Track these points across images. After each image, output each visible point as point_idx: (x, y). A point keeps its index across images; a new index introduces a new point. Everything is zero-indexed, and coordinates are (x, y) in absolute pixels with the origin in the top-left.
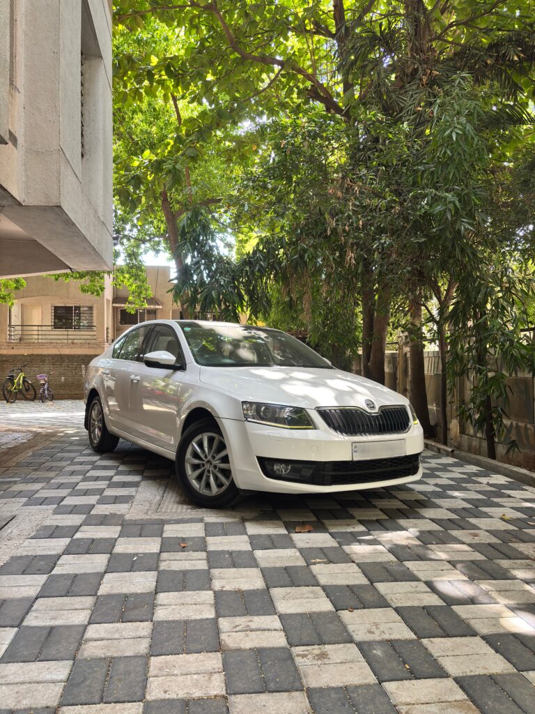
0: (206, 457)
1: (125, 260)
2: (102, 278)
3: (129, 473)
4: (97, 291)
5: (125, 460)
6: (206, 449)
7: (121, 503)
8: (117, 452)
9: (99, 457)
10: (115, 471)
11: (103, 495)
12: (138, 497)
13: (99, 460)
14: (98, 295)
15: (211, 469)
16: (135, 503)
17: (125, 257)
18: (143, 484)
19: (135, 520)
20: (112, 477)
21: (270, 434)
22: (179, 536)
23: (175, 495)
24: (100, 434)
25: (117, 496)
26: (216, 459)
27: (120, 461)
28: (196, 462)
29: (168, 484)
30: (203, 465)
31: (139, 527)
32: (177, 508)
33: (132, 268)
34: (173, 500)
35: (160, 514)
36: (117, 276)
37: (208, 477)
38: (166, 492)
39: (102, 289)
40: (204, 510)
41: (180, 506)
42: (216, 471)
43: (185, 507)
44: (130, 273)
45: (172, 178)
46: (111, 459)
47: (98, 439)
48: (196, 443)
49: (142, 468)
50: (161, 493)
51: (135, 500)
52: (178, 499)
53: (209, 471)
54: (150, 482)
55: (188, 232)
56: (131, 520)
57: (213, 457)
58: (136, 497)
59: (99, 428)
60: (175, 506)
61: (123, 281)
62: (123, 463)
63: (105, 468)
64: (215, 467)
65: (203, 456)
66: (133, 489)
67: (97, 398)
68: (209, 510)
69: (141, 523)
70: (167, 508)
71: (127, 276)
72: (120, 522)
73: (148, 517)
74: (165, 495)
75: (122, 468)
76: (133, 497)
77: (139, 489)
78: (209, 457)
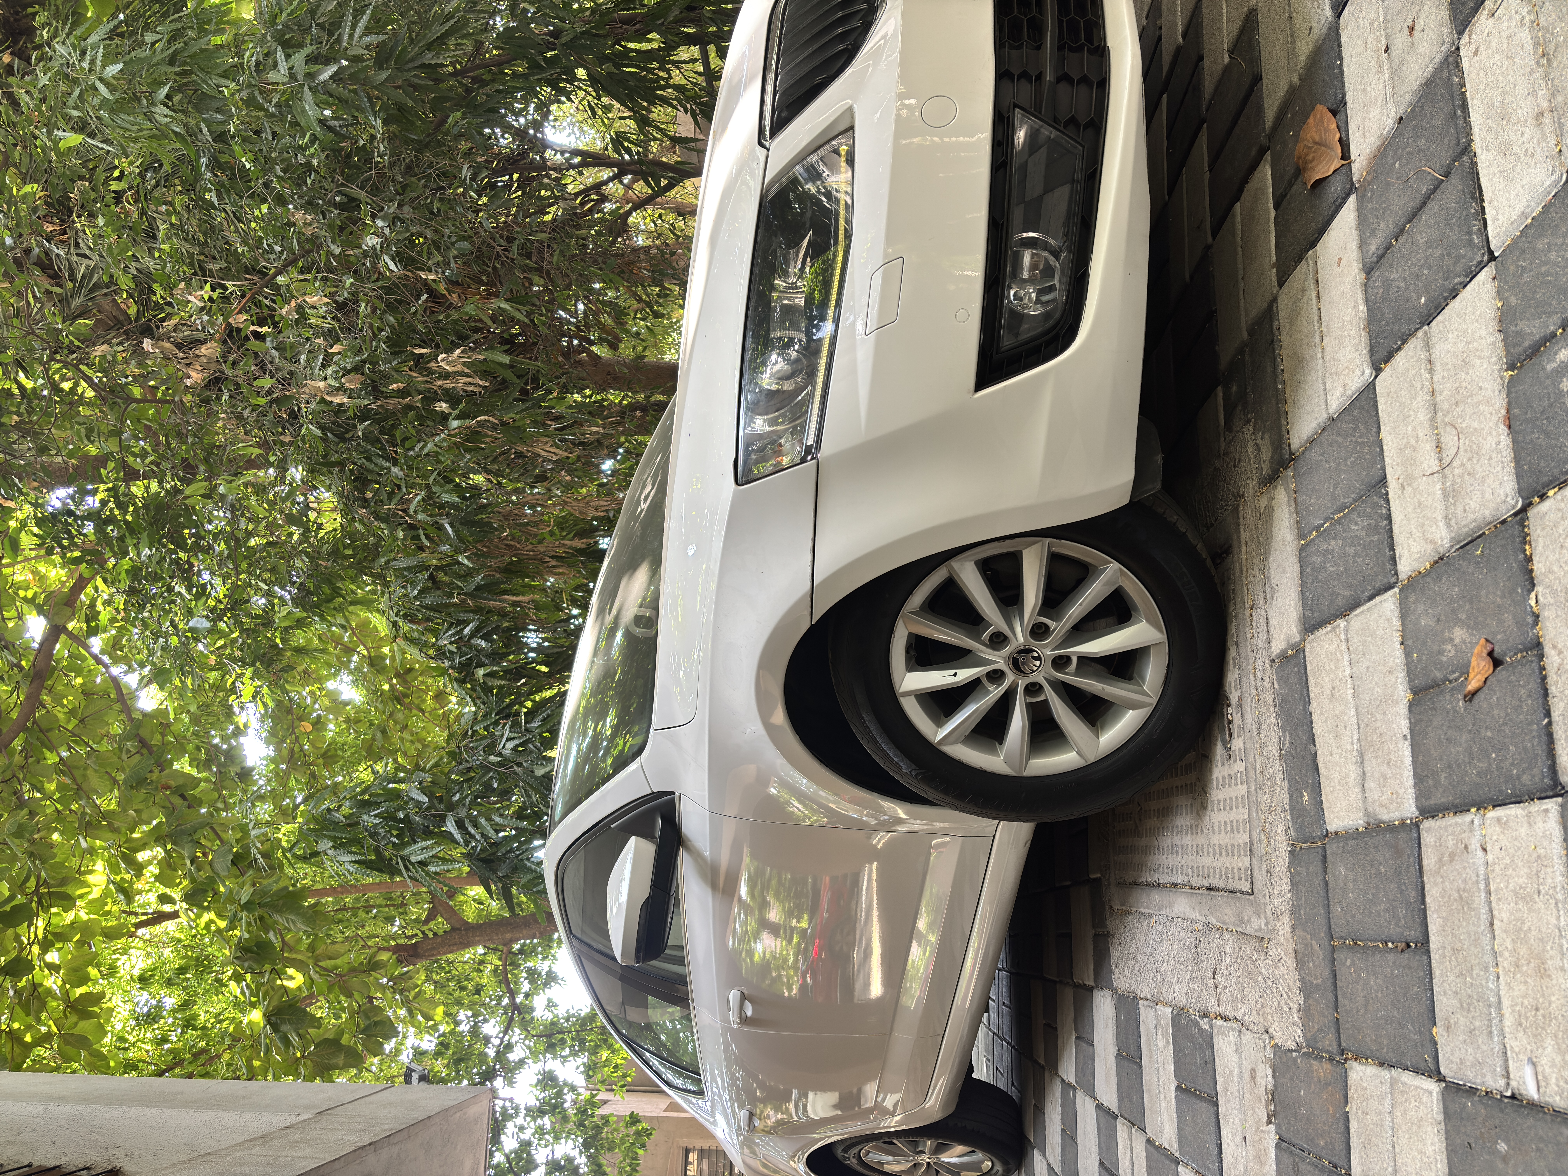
0: (996, 676)
1: (565, 1059)
2: (606, 1120)
3: (1085, 1039)
4: (638, 1133)
5: (1042, 1062)
6: (964, 675)
7: (1209, 1065)
8: (1022, 1090)
9: (1037, 1155)
10: (1080, 1095)
11: (1175, 1150)
12: (1179, 993)
13: (1044, 1154)
14: (648, 1133)
15: (1047, 650)
16: (1212, 1005)
17: (555, 1057)
18: (1122, 980)
19: (1306, 989)
20: (1099, 1106)
21: (872, 325)
22: (1403, 725)
23: (1166, 841)
24: (960, 1149)
25: (1179, 1088)
26: (1005, 628)
27: (1047, 1074)
28: (1018, 722)
29: (1121, 884)
30: (1033, 689)
31: (1347, 962)
32: (1230, 804)
33: (582, 1042)
34: (1188, 840)
35: (1260, 878)
36: (603, 1082)
37: (1087, 663)
38: (1154, 878)
39: (634, 1119)
40: (1232, 676)
41: (1218, 795)
42: (1059, 627)
43: (1219, 771)
44: (597, 1046)
45: (280, 911)
46: (1040, 1110)
47: (979, 1155)
48: (939, 724)
49: (1068, 994)
50: (1156, 896)
51: (1194, 1006)
52: (1182, 820)
53: (1060, 663)
54: (1116, 954)
55: (377, 851)
56: (1306, 1012)
57: (998, 640)
58: (1183, 1001)
59: (939, 1149)
60: (1216, 816)
61: (616, 1067)
62: (1053, 1065)
63: (1070, 1135)
64: (1039, 632)
65: (995, 692)
66: (1147, 1016)
67: (839, 1152)
68: (1232, 653)
69: (1320, 954)
70: (1229, 851)
71: (605, 1054)
72: (1322, 1069)
73: (1284, 926)
74: (1165, 879)
75: (1068, 1071)
76: (1180, 1017)
77: (1143, 991)
78: (998, 659)
